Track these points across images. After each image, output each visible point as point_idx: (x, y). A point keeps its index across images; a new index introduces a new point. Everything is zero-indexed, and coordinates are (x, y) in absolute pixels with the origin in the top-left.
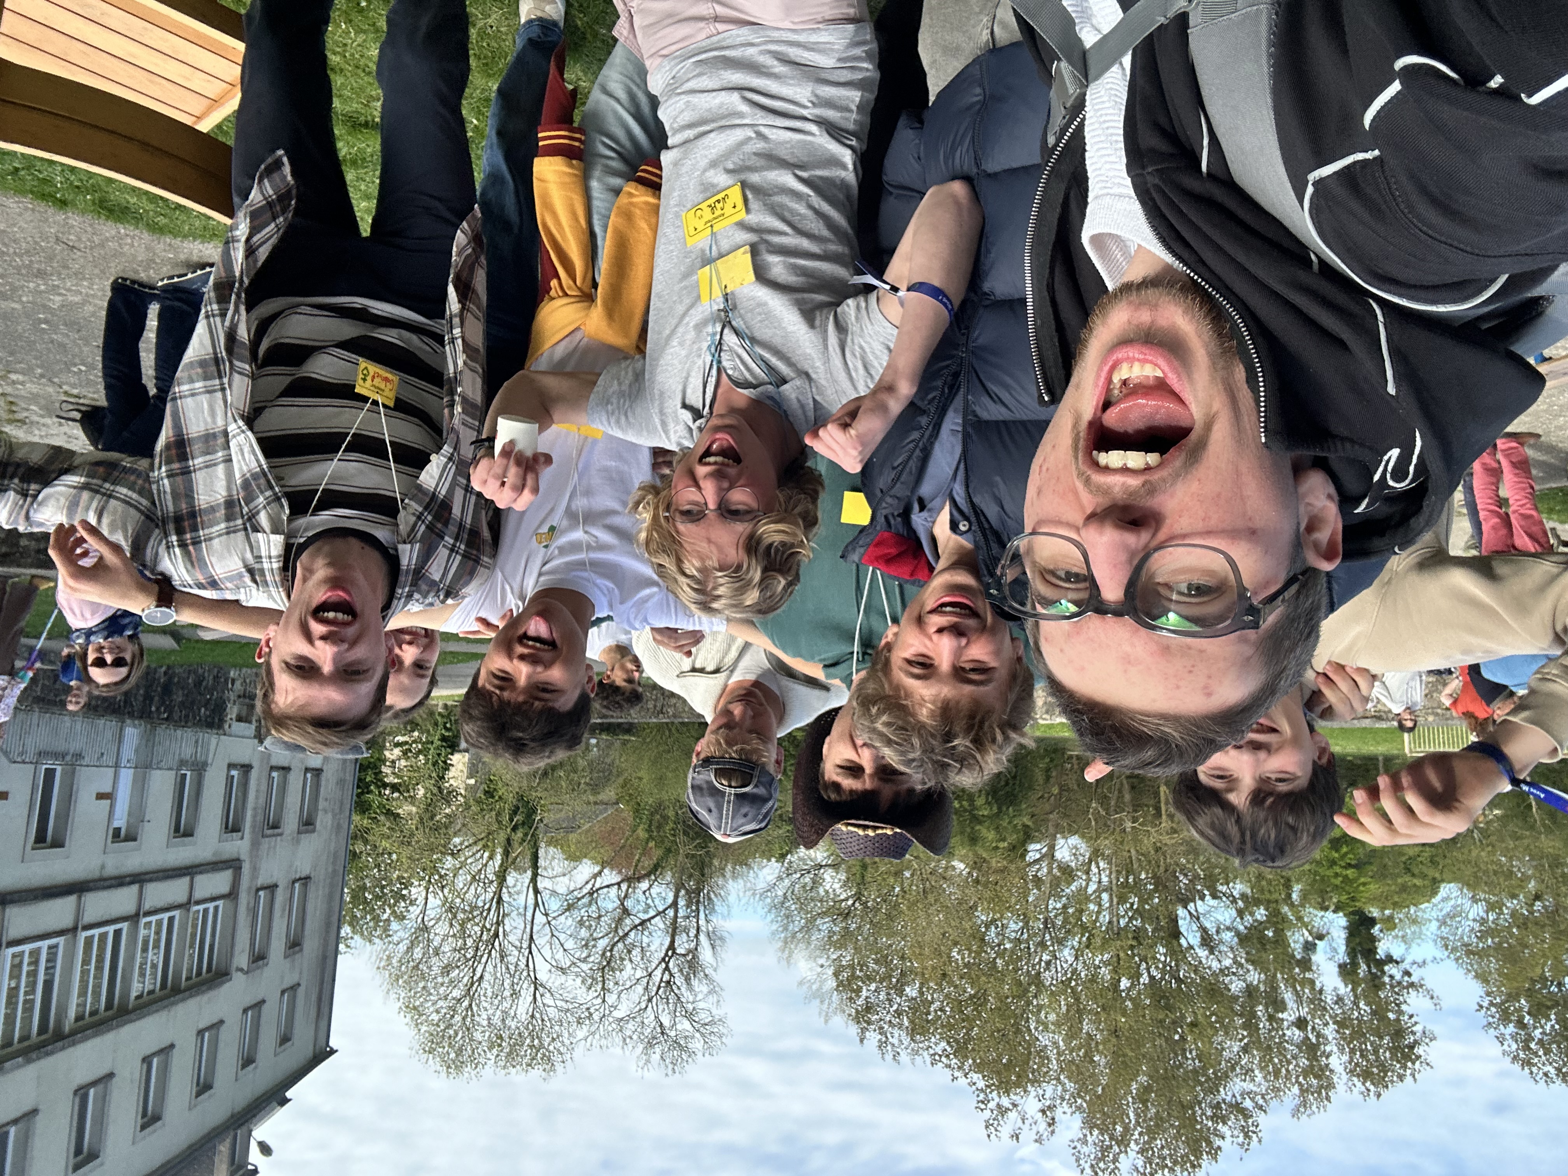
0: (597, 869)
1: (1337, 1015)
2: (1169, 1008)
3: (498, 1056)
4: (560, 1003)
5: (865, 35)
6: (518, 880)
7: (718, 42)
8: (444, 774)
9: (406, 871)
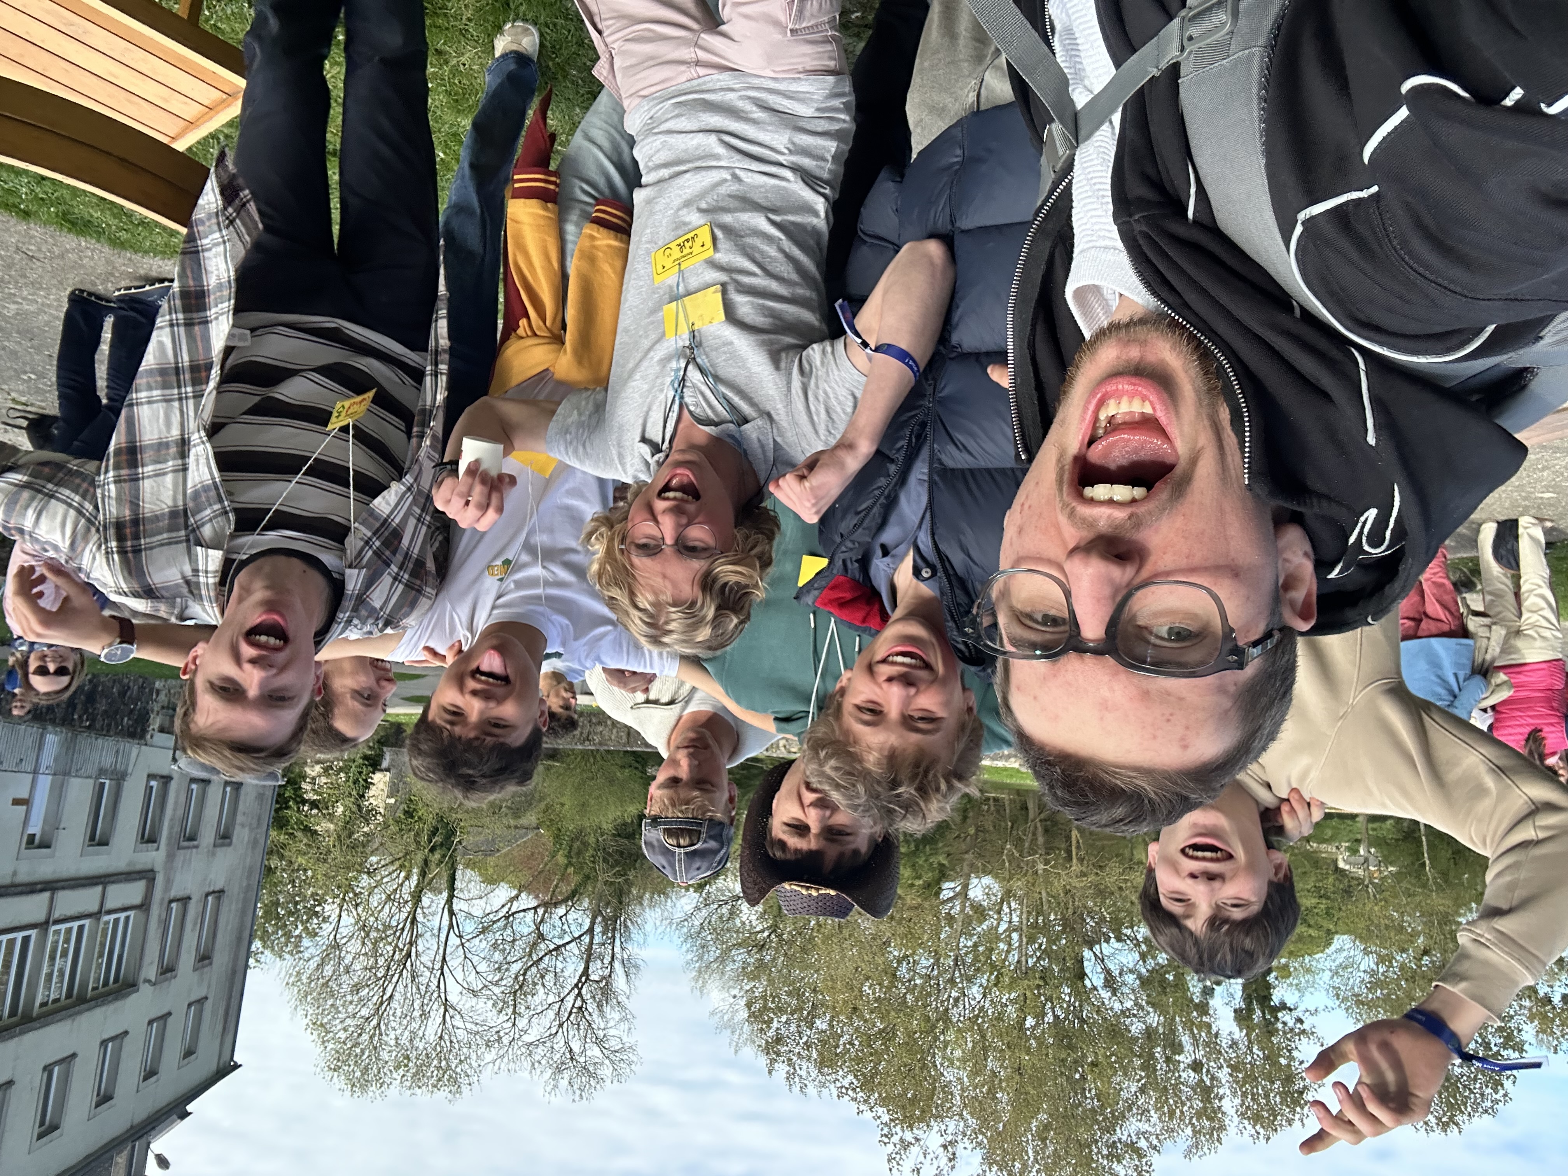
0: (514, 893)
1: (1231, 1059)
2: (1071, 1047)
3: (403, 1076)
4: (469, 1026)
5: (844, 87)
6: (434, 902)
7: (698, 85)
8: (364, 793)
9: (321, 888)
